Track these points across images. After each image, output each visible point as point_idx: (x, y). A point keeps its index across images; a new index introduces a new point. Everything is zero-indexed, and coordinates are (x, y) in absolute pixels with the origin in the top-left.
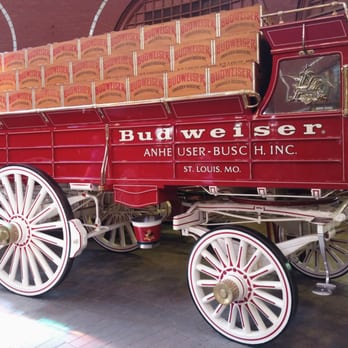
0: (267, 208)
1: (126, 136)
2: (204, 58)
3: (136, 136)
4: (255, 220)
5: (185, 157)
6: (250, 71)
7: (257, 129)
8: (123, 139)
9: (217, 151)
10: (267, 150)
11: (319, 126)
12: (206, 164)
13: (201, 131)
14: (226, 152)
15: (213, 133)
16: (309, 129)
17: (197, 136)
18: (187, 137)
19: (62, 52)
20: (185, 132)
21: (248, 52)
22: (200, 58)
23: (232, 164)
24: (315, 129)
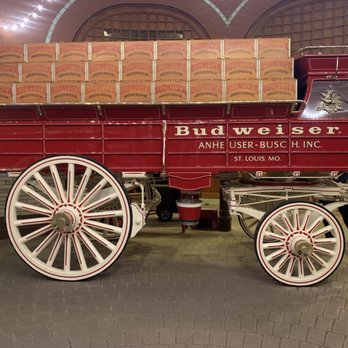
0: (295, 188)
1: (182, 131)
2: (251, 73)
3: (192, 132)
4: (283, 198)
5: (236, 149)
6: (294, 85)
7: (294, 129)
8: (179, 133)
9: (262, 145)
10: (301, 144)
11: (337, 128)
12: (253, 155)
13: (250, 129)
14: (270, 145)
15: (260, 131)
16: (331, 130)
17: (246, 133)
18: (238, 133)
19: (103, 51)
20: (236, 130)
21: (286, 72)
22: (247, 72)
23: (274, 155)
24: (334, 130)
